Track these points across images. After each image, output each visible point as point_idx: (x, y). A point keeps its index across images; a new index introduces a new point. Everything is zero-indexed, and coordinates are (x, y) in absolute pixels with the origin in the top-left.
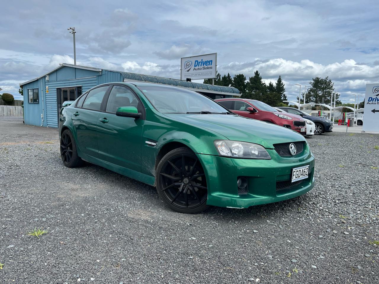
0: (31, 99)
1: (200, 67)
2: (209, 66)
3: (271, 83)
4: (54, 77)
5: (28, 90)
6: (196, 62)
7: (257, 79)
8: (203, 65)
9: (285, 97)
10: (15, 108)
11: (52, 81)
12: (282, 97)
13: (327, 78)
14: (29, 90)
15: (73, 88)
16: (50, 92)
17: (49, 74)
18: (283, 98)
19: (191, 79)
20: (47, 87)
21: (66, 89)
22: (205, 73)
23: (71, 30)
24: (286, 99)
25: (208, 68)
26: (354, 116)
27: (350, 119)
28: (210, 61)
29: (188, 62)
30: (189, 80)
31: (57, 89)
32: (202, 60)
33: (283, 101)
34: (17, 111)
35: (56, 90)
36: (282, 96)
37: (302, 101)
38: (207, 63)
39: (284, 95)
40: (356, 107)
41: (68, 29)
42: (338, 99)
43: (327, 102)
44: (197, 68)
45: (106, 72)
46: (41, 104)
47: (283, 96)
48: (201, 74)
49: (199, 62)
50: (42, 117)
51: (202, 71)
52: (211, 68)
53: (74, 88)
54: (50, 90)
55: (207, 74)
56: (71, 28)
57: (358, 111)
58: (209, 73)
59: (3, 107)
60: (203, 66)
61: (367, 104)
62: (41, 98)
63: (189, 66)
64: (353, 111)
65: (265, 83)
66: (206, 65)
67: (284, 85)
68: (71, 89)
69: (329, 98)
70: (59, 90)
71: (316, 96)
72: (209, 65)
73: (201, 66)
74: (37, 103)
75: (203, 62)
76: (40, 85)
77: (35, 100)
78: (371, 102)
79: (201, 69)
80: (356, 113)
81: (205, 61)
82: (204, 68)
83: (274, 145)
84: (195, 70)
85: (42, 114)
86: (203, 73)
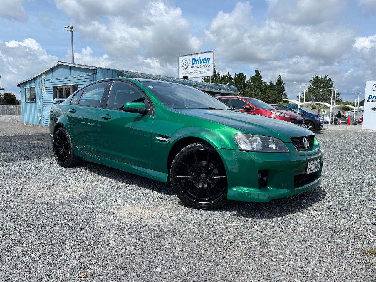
0: (28, 98)
2: (206, 64)
5: (25, 89)
9: (286, 96)
12: (282, 96)
13: (326, 77)
14: (27, 89)
16: (46, 91)
18: (284, 97)
20: (43, 85)
22: (202, 71)
23: (69, 29)
25: (205, 66)
26: (355, 114)
29: (186, 60)
35: (52, 88)
38: (205, 61)
39: (285, 94)
41: (66, 28)
46: (38, 102)
47: (283, 94)
48: (198, 71)
49: (197, 60)
51: (200, 69)
54: (46, 89)
55: (205, 72)
57: (359, 109)
58: (206, 70)
60: (201, 64)
61: (367, 101)
63: (187, 64)
64: (354, 110)
65: (265, 82)
66: (204, 63)
68: (67, 87)
69: (329, 96)
72: (207, 63)
74: (34, 102)
75: (201, 59)
78: (371, 100)
80: (356, 111)
81: (203, 59)
84: (193, 67)
86: (200, 71)
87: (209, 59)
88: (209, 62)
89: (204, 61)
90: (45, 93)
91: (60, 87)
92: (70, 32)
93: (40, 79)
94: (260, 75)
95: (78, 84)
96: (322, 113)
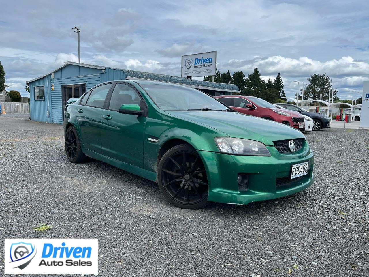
1: (200, 65)
2: (209, 64)
3: (269, 80)
4: (59, 75)
5: (34, 87)
6: (197, 60)
7: (256, 75)
8: (204, 63)
10: (22, 105)
11: (57, 79)
14: (36, 88)
15: (77, 86)
17: (55, 72)
19: (191, 77)
20: (52, 84)
21: (70, 87)
23: (76, 30)
24: (285, 95)
26: (352, 112)
27: (348, 115)
28: (210, 59)
29: (189, 60)
30: (189, 77)
31: (62, 86)
32: (202, 58)
33: (282, 98)
34: (23, 107)
36: (280, 92)
37: (300, 98)
40: (354, 103)
41: (73, 29)
42: (336, 96)
43: (325, 98)
44: (197, 65)
45: (110, 70)
48: (201, 71)
49: (200, 60)
50: (47, 113)
52: (211, 65)
53: (79, 86)
56: (75, 28)
57: (356, 107)
59: (10, 104)
61: (365, 100)
62: (47, 96)
63: (190, 63)
66: (206, 63)
67: (283, 82)
70: (64, 87)
71: (314, 92)
72: (209, 62)
73: (201, 63)
74: (43, 100)
76: (46, 83)
77: (41, 97)
79: (201, 66)
82: (204, 66)
83: (274, 142)
84: (196, 67)
85: (47, 111)
86: (203, 70)
87: (212, 59)
88: (211, 62)
89: (206, 61)
90: (55, 91)
91: (69, 86)
92: (77, 33)
93: (49, 78)
94: (258, 73)
95: (87, 83)
96: (320, 111)
